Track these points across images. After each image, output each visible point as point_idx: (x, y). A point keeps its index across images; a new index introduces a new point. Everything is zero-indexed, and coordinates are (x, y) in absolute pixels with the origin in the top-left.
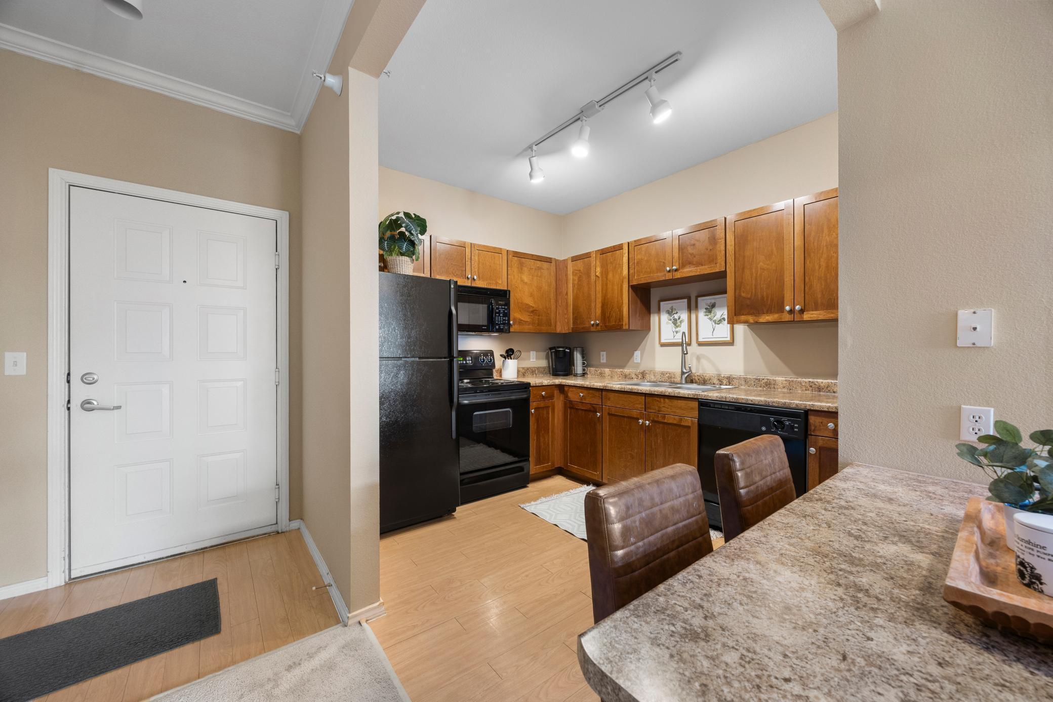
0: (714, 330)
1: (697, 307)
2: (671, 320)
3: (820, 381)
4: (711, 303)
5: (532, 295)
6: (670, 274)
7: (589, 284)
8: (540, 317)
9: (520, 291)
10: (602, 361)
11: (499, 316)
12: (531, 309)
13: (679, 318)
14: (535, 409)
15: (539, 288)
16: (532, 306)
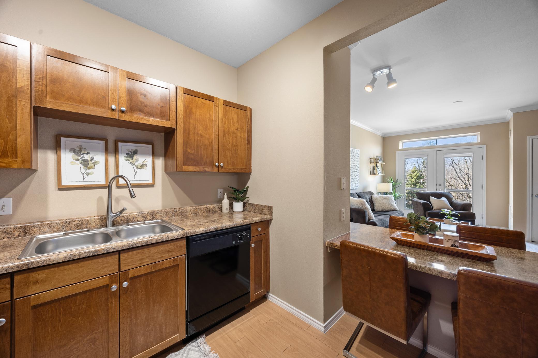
0: (136, 173)
1: (116, 151)
2: (78, 160)
3: (210, 206)
4: (132, 149)
13: (92, 160)
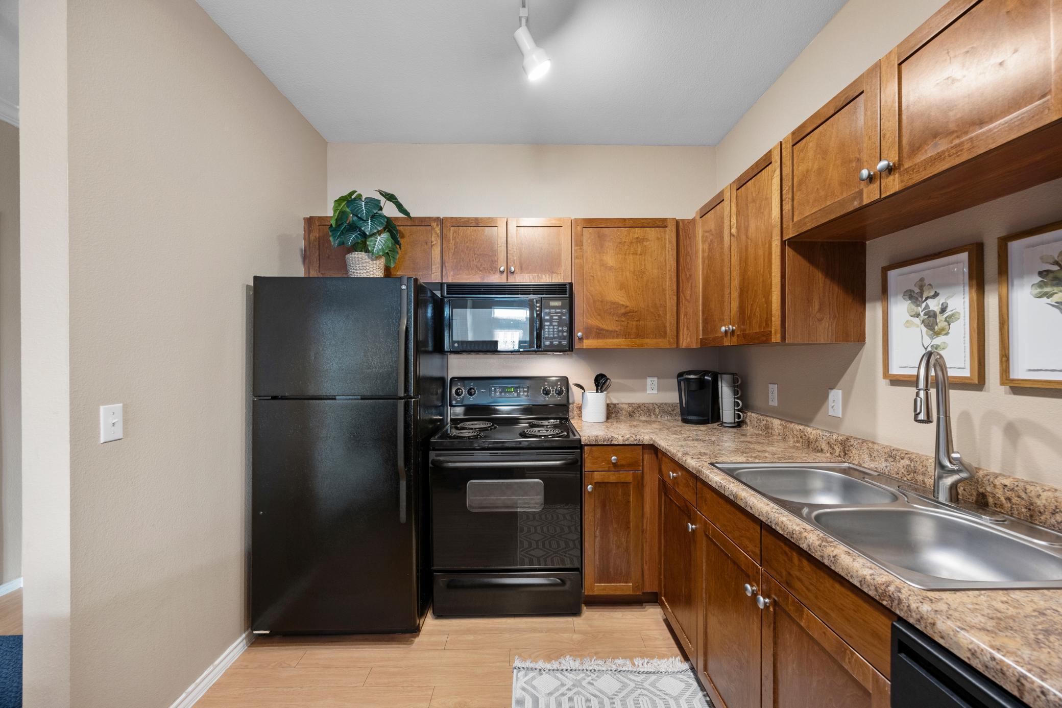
1: (1003, 271)
2: (918, 315)
5: (622, 287)
6: (875, 186)
7: (722, 253)
8: (641, 323)
9: (599, 281)
10: (771, 403)
11: (551, 325)
12: (623, 311)
13: (943, 310)
14: (597, 485)
15: (639, 274)
16: (623, 305)
